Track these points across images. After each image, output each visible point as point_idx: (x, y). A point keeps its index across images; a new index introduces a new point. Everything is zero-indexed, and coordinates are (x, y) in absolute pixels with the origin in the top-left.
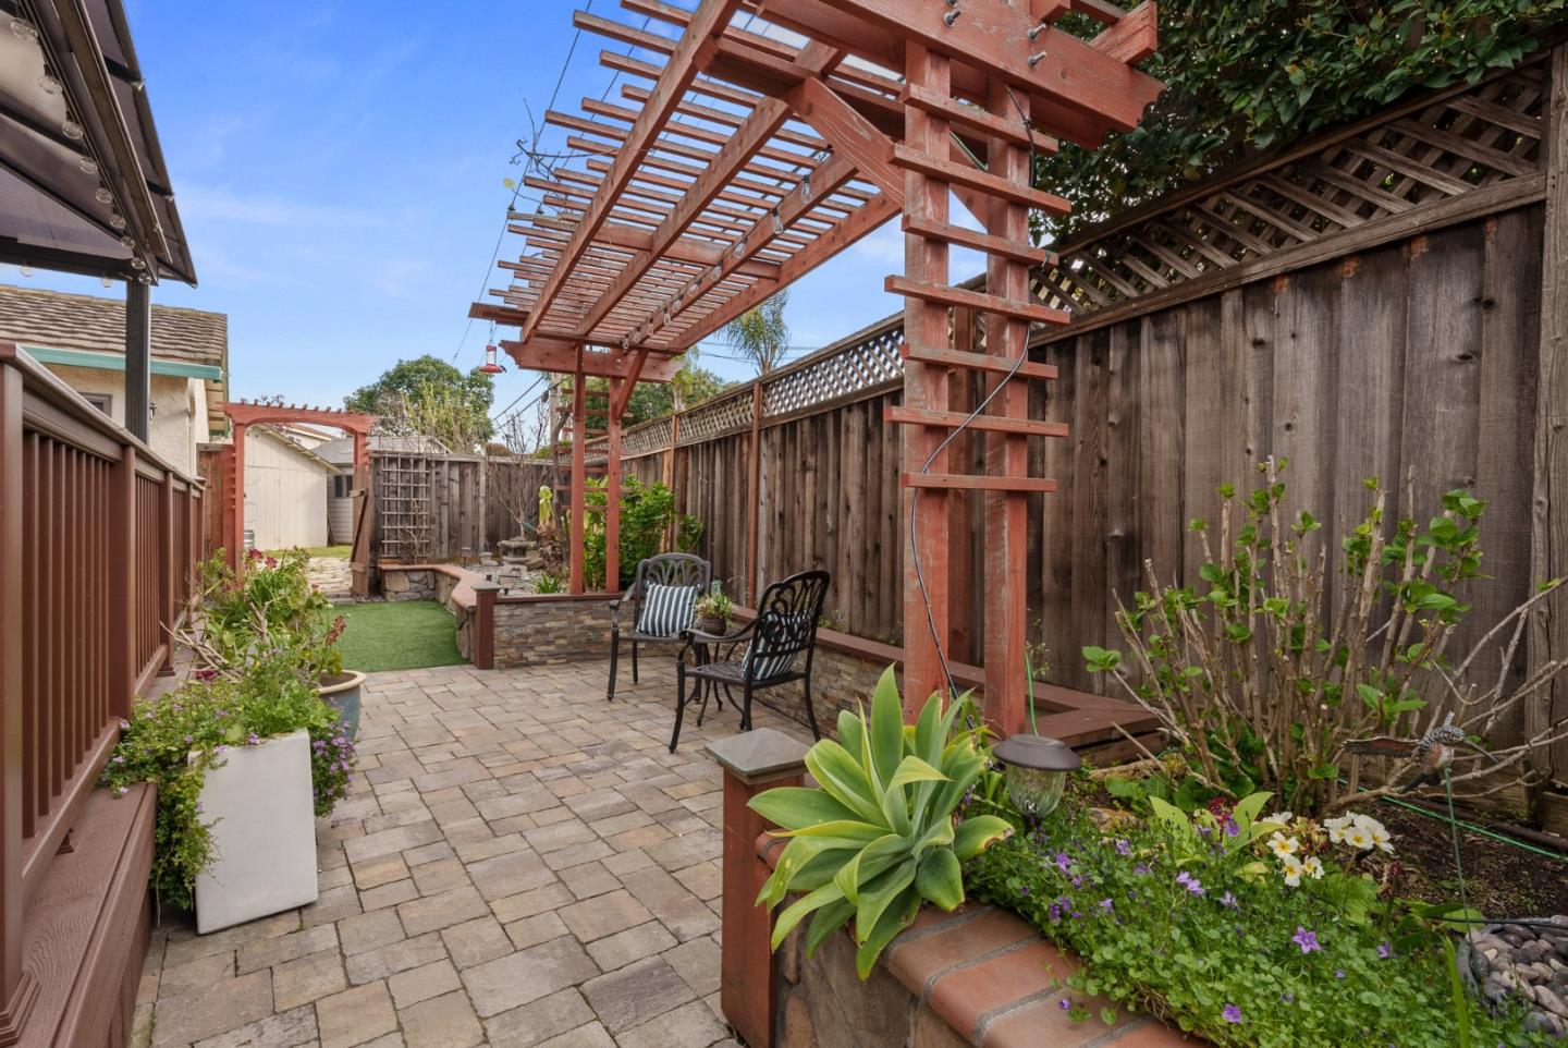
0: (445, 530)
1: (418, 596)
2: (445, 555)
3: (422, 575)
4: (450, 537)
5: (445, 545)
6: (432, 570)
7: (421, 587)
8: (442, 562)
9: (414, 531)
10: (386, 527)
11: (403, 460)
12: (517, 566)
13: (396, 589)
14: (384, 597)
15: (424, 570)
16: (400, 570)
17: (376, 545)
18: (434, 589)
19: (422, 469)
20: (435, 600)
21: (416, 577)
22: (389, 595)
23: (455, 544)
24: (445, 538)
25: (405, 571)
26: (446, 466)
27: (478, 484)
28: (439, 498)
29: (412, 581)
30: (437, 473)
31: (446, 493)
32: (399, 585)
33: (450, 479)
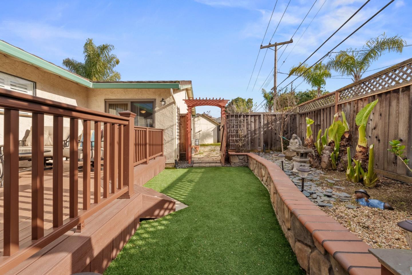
0: (250, 140)
1: (242, 164)
2: (249, 149)
3: (243, 157)
4: (251, 142)
5: (250, 145)
6: (246, 155)
7: (243, 161)
8: (249, 152)
9: (240, 140)
10: (231, 139)
11: (236, 115)
12: (303, 164)
13: (234, 162)
14: (230, 164)
15: (244, 155)
16: (236, 155)
17: (228, 145)
18: (247, 162)
19: (242, 118)
20: (247, 167)
21: (241, 157)
22: (232, 164)
23: (253, 145)
24: (250, 142)
25: (237, 155)
26: (249, 117)
27: (260, 123)
28: (247, 128)
29: (239, 159)
30: (247, 120)
31: (250, 126)
32: (235, 161)
33: (251, 122)
